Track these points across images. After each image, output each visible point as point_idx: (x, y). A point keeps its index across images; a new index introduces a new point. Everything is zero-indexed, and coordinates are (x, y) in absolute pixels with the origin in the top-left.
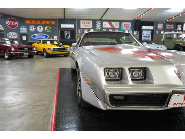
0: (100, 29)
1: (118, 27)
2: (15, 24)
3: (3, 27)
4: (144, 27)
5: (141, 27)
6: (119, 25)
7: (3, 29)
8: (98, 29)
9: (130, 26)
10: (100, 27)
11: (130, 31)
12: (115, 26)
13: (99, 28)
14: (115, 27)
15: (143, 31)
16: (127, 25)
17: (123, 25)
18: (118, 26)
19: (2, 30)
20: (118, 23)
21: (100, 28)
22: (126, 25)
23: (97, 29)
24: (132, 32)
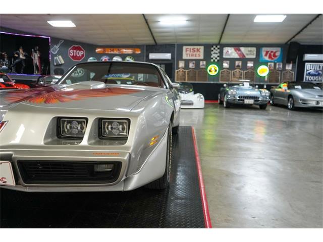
0: (218, 60)
1: (254, 57)
2: (81, 54)
3: (63, 59)
4: (308, 57)
5: (302, 57)
6: (255, 53)
7: (63, 62)
8: (214, 60)
9: (278, 54)
10: (218, 56)
11: (277, 64)
12: (247, 54)
13: (216, 58)
14: (247, 57)
15: (306, 64)
16: (272, 52)
17: (264, 53)
18: (253, 54)
19: (62, 64)
20: (254, 49)
21: (218, 58)
22: (269, 52)
23: (212, 60)
24: (281, 66)
